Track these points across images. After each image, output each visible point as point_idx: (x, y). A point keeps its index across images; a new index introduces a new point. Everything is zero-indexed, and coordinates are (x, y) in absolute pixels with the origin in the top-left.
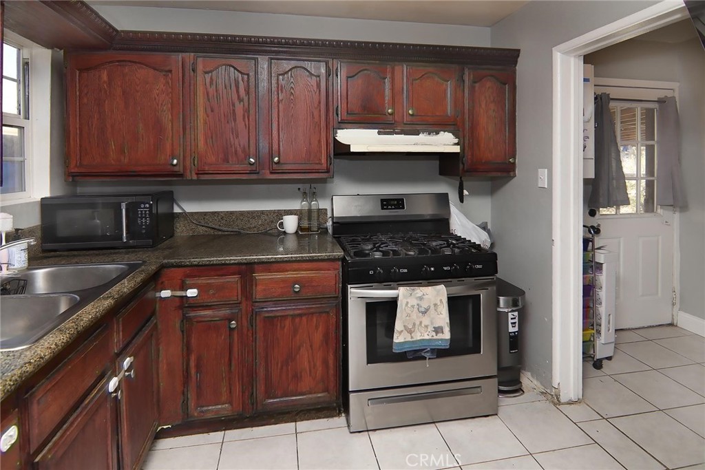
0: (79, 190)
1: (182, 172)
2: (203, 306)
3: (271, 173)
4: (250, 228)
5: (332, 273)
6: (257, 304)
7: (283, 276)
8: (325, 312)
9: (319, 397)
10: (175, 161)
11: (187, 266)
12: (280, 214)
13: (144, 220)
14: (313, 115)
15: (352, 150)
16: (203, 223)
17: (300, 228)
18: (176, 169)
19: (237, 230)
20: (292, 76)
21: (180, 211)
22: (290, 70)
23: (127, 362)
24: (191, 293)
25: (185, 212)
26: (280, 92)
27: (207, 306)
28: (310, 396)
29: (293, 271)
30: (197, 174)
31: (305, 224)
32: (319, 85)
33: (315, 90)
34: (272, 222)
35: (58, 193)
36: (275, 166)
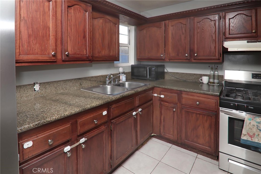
0: (142, 63)
1: (164, 59)
2: (165, 101)
3: (194, 60)
4: (190, 80)
5: (214, 101)
6: (183, 105)
7: (193, 98)
8: (210, 116)
9: (207, 148)
10: (162, 55)
11: (161, 88)
12: (202, 75)
13: (153, 73)
14: (212, 37)
15: (229, 50)
16: (173, 76)
17: (209, 82)
18: (162, 58)
19: (185, 80)
20: (203, 22)
21: (167, 71)
22: (202, 20)
23: (140, 110)
24: (162, 96)
25: (168, 72)
26: (198, 29)
27: (167, 102)
28: (203, 146)
29: (197, 97)
30: (169, 59)
31: (211, 80)
32: (215, 24)
33: (213, 26)
34: (198, 78)
35: (136, 64)
36: (195, 57)
